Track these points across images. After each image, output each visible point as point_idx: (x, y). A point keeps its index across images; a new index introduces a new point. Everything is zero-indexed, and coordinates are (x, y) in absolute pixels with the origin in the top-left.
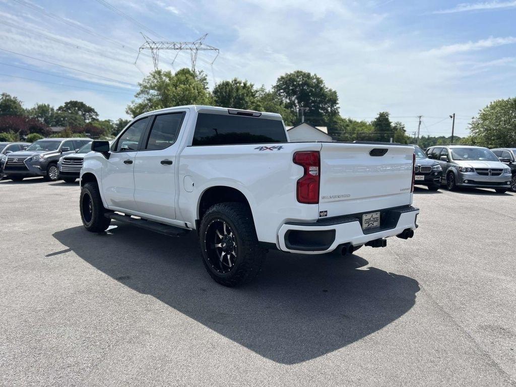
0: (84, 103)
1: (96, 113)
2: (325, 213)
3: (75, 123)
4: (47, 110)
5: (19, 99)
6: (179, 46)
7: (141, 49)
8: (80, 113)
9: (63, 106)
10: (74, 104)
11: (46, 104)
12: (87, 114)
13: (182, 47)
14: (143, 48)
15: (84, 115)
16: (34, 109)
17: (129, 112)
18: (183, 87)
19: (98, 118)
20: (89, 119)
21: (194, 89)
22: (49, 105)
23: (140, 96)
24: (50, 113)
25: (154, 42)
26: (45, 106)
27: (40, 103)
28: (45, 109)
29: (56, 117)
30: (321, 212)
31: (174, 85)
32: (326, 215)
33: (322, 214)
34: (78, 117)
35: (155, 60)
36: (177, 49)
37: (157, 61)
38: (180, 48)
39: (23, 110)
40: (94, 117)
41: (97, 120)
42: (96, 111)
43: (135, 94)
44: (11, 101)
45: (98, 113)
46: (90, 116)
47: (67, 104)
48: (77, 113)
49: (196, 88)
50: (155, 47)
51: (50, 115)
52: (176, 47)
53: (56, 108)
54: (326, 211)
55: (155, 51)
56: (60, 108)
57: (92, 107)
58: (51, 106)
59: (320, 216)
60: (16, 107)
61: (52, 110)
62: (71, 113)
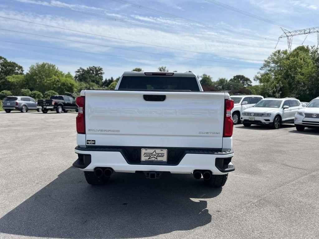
0: (244, 76)
1: (250, 81)
2: (94, 142)
3: (237, 88)
4: (224, 82)
5: (211, 76)
6: (308, 31)
7: (280, 38)
8: (241, 82)
9: (233, 79)
10: (238, 77)
11: (224, 79)
12: (245, 82)
13: (311, 31)
14: (281, 37)
15: (243, 83)
16: (218, 81)
17: (256, 79)
18: (293, 59)
19: (251, 84)
20: (246, 85)
21: (301, 60)
22: (225, 79)
23: (263, 69)
24: (225, 82)
25: (289, 32)
26: (223, 79)
27: (221, 78)
28: (223, 81)
29: (228, 85)
30: (87, 141)
31: (287, 59)
32: (94, 143)
33: (89, 142)
34: (239, 84)
35: (290, 43)
36: (307, 33)
37: (290, 44)
38: (309, 33)
39: (212, 82)
40: (249, 83)
41: (251, 85)
42: (250, 80)
43: (260, 67)
44: (207, 78)
45: (252, 81)
46: (247, 83)
47: (234, 77)
48: (239, 82)
49: (303, 59)
50: (290, 35)
51: (225, 84)
52: (306, 32)
53: (228, 80)
54: (95, 141)
55: (290, 38)
56: (231, 80)
57: (249, 78)
58: (226, 79)
59: (88, 143)
60: (208, 81)
61: (227, 81)
62: (236, 82)
